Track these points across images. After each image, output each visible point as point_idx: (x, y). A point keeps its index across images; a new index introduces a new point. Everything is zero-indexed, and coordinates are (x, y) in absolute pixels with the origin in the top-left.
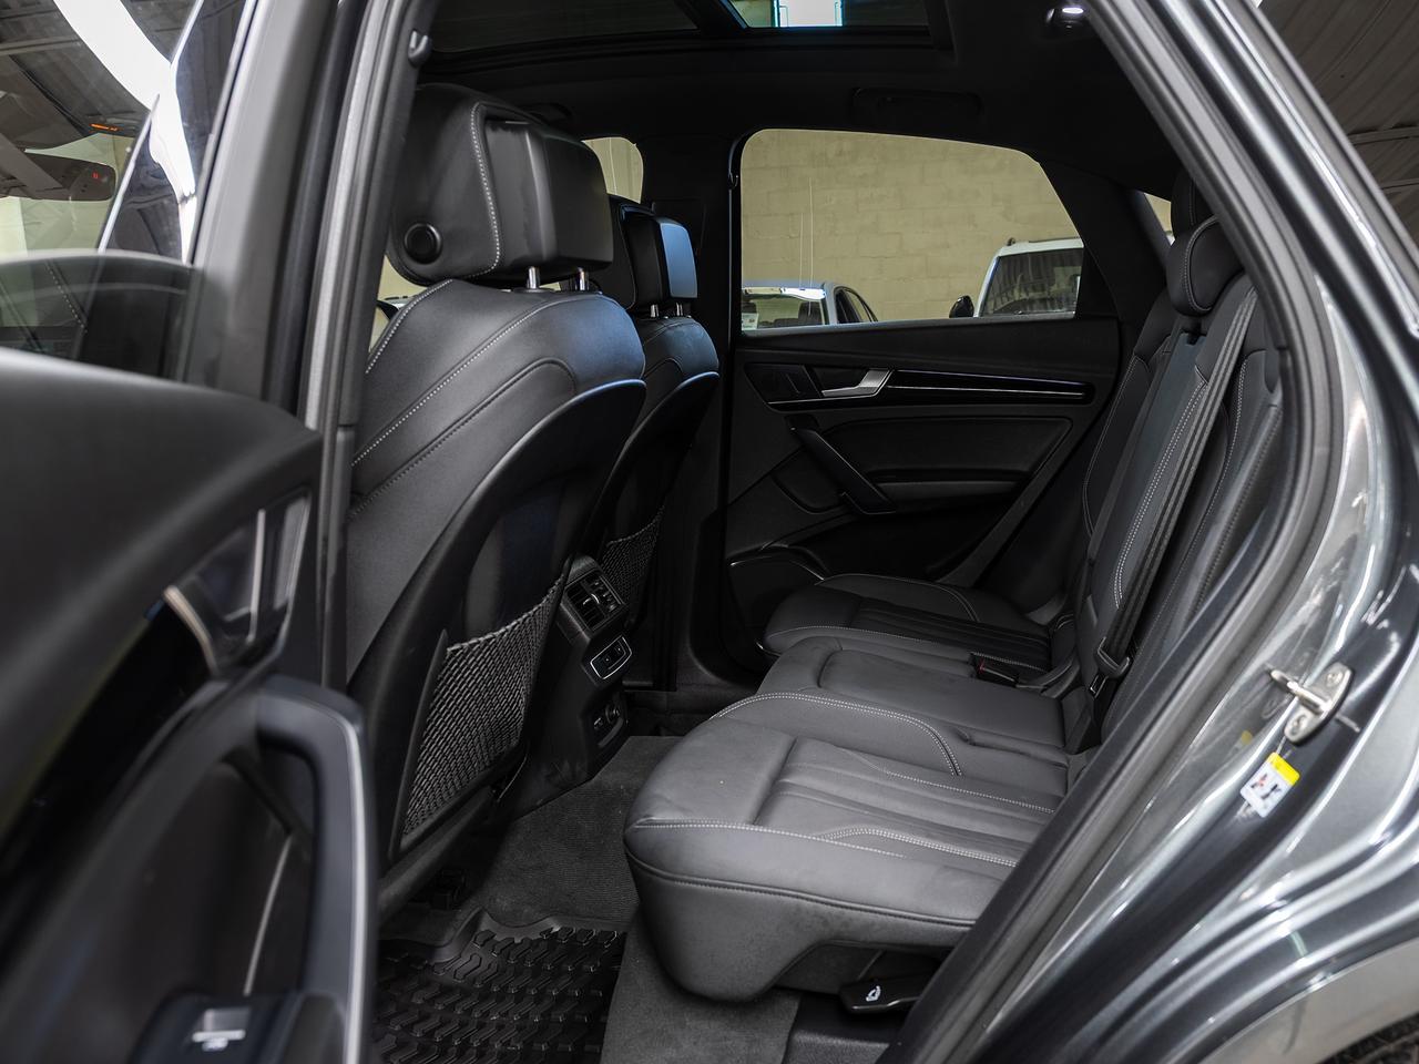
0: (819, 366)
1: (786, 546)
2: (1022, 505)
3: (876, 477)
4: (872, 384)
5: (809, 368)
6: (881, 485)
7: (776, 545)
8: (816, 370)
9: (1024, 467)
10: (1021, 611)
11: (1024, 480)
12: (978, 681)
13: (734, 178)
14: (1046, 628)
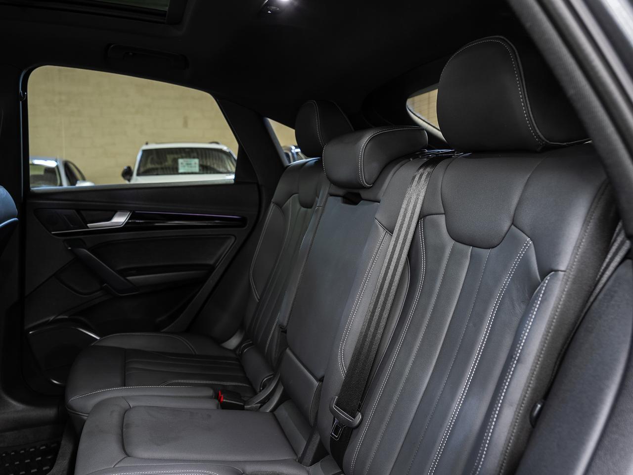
0: (83, 210)
1: (67, 317)
2: (211, 282)
3: (124, 273)
4: (120, 220)
5: (78, 211)
6: (128, 278)
7: (60, 317)
8: (83, 213)
9: (212, 262)
10: (219, 342)
11: (212, 268)
12: (222, 410)
13: (24, 94)
14: (234, 350)
